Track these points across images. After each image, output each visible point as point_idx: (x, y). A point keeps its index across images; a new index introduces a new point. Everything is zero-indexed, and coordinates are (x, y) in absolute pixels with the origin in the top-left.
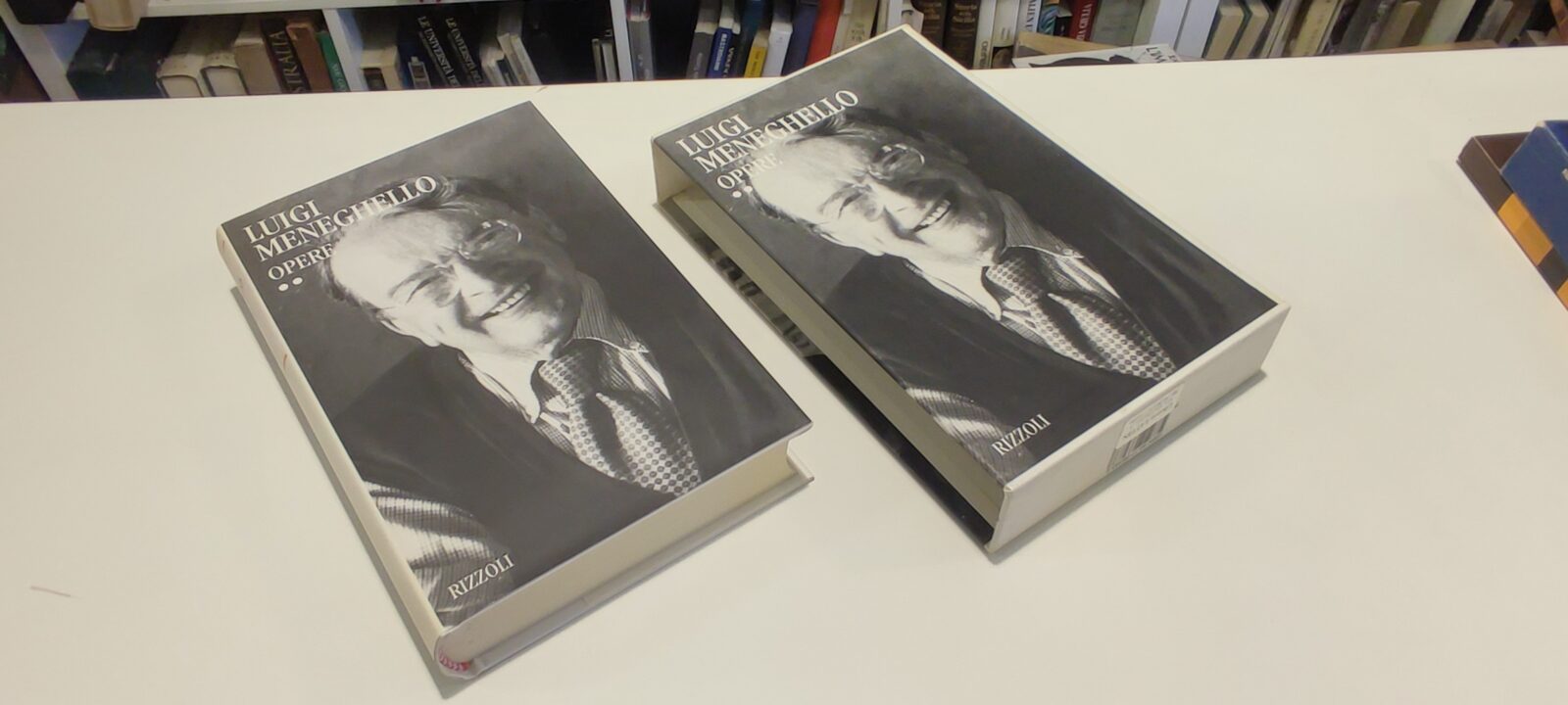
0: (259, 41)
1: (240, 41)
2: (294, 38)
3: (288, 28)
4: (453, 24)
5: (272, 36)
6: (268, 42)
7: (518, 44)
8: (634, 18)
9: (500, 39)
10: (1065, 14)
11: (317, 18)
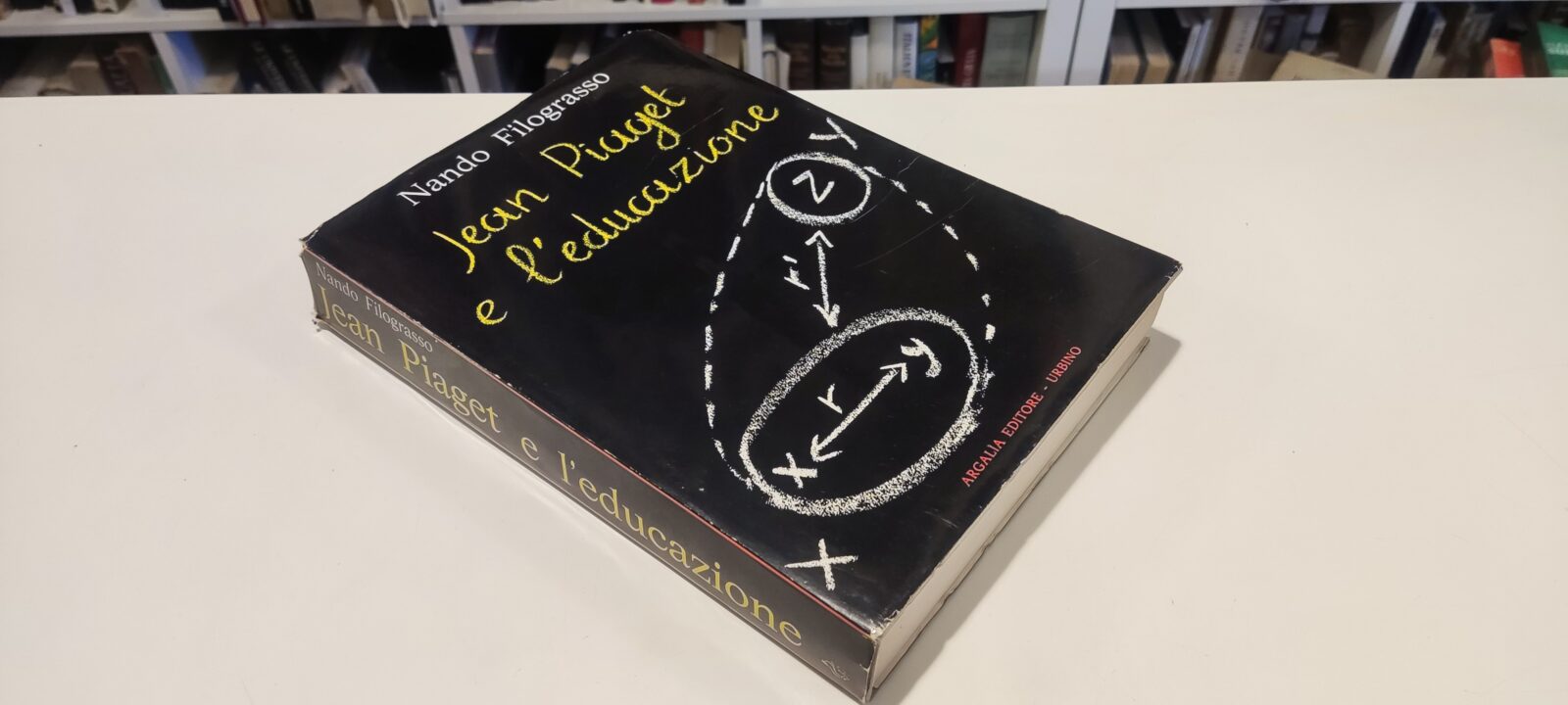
0: (93, 64)
1: (76, 64)
2: (124, 61)
3: (117, 51)
4: (287, 50)
5: (107, 59)
6: (103, 66)
7: (361, 73)
8: (482, 51)
9: (344, 68)
10: (947, 59)
11: (144, 40)
